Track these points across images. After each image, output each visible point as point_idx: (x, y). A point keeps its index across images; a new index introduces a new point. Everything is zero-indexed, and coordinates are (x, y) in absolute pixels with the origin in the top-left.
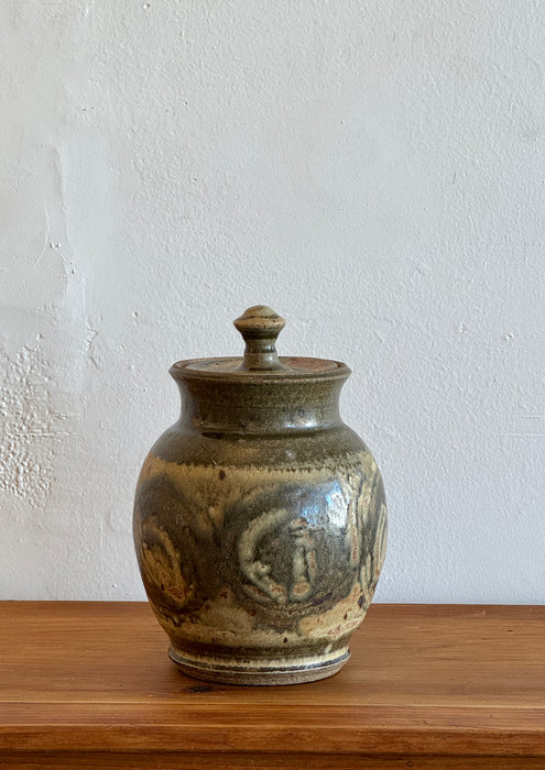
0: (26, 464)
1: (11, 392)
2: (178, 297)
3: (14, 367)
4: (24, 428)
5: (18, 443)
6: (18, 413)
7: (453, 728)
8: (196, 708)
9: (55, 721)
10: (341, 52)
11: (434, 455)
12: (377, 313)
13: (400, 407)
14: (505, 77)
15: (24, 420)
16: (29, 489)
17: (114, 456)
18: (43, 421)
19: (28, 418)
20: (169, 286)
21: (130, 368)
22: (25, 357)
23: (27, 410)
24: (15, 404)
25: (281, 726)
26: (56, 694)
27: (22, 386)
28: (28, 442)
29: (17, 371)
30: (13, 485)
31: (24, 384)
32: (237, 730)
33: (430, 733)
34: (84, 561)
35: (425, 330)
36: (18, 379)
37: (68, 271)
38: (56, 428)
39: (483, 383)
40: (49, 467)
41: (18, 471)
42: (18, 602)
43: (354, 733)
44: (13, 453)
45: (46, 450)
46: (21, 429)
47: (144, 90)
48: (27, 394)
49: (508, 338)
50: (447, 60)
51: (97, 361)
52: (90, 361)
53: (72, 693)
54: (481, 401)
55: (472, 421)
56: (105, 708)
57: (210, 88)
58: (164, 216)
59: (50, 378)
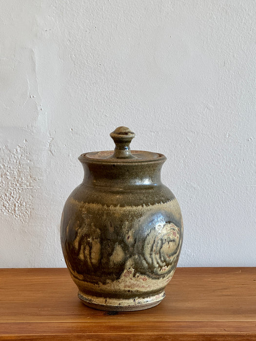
0: (19, 202)
1: (11, 167)
2: (92, 121)
3: (13, 155)
4: (18, 185)
5: (15, 192)
6: (15, 178)
7: (239, 332)
8: (112, 324)
9: (45, 332)
10: (170, 3)
11: (215, 196)
12: (187, 128)
13: (198, 173)
14: (249, 15)
15: (18, 181)
16: (21, 214)
17: (61, 198)
18: (27, 181)
19: (20, 180)
20: (88, 116)
21: (69, 155)
22: (18, 151)
23: (19, 176)
24: (14, 173)
25: (156, 333)
26: (42, 317)
27: (17, 165)
28: (20, 191)
29: (14, 157)
30: (13, 212)
31: (18, 164)
32: (134, 336)
33: (228, 336)
34: (47, 248)
35: (210, 136)
36: (15, 161)
37: (39, 109)
38: (33, 185)
39: (238, 161)
40: (30, 203)
41: (15, 205)
42: (17, 269)
43: (191, 336)
44: (13, 197)
45: (29, 195)
46: (16, 185)
47: (75, 21)
48: (19, 169)
49: (250, 140)
50: (221, 6)
51: (53, 152)
52: (50, 153)
53: (51, 317)
54: (237, 170)
55: (233, 180)
56: (68, 325)
57: (107, 20)
58: (85, 83)
59: (30, 161)
